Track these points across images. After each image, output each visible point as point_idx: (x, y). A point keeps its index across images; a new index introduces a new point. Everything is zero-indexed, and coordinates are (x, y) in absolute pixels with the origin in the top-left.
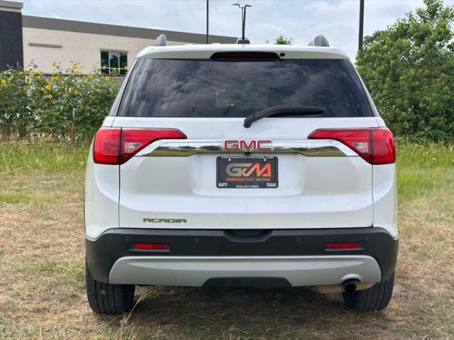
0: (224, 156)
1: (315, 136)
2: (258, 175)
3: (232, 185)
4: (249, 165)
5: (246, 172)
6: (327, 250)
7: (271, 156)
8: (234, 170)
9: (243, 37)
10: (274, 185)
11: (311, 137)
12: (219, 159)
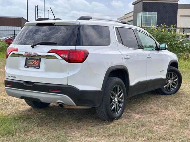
0: (27, 57)
1: (50, 52)
2: (35, 64)
3: (28, 67)
4: (33, 61)
5: (32, 63)
6: (50, 91)
7: (39, 58)
8: (29, 62)
9: (55, 18)
10: (38, 68)
11: (48, 52)
12: (26, 58)
